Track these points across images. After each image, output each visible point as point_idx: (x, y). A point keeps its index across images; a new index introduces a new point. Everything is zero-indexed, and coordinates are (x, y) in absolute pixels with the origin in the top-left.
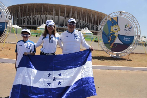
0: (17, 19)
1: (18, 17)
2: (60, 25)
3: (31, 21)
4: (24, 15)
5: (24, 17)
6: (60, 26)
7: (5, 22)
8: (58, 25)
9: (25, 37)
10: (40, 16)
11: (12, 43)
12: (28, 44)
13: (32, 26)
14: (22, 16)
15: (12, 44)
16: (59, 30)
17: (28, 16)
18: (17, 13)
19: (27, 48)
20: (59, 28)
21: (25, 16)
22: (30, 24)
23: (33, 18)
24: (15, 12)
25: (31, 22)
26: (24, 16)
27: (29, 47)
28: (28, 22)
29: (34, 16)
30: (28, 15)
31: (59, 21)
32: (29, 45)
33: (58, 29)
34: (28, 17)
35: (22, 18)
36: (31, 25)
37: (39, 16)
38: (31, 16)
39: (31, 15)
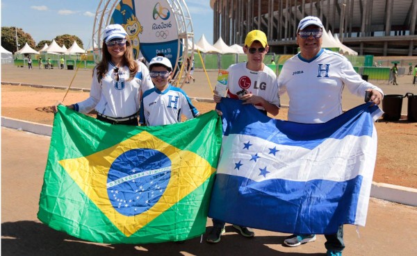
0: (244, 26)
1: (245, 19)
2: (394, 28)
3: (286, 27)
4: (262, 9)
5: (264, 17)
6: (393, 33)
7: (176, 41)
8: (384, 30)
9: (159, 78)
10: (316, 5)
11: (205, 101)
12: (170, 96)
13: (288, 43)
14: (256, 15)
15: (204, 103)
16: (389, 47)
17: (274, 10)
18: (243, 7)
19: (169, 107)
20: (389, 42)
21: (267, 12)
22: (283, 37)
23: (292, 15)
24: (238, 5)
25: (283, 29)
26: (264, 11)
27: (173, 105)
28: (275, 30)
29: (293, 8)
30: (274, 7)
31: (389, 12)
32: (173, 99)
33: (386, 46)
34: (276, 13)
35: (257, 19)
36: (283, 40)
37: (311, 6)
38: (285, 11)
39: (284, 7)
